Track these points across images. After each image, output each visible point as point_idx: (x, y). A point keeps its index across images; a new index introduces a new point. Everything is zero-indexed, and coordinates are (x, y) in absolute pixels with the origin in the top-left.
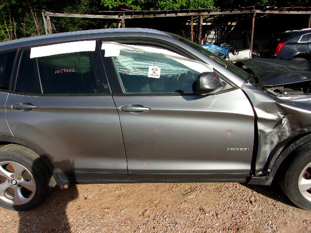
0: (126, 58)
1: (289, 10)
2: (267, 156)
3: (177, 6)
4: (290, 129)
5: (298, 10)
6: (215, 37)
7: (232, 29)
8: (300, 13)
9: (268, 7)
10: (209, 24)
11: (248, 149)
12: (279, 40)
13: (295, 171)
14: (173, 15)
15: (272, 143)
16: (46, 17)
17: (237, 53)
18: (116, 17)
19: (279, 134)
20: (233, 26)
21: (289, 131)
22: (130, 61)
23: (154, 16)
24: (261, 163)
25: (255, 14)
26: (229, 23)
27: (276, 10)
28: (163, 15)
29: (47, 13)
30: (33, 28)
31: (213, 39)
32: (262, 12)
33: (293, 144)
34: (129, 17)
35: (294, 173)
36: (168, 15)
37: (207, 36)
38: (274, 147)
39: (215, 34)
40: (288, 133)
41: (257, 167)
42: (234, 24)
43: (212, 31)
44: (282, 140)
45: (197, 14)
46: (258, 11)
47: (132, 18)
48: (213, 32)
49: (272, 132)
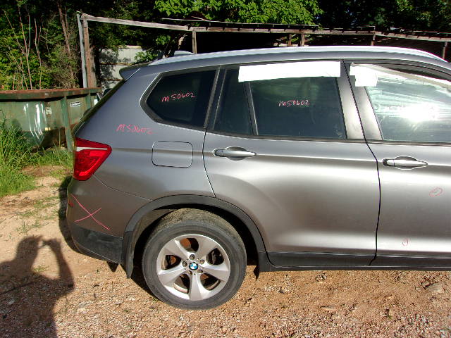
1: (418, 34)
3: (264, 18)
5: (430, 35)
8: (432, 39)
9: (392, 29)
14: (265, 31)
16: (82, 21)
18: (185, 28)
23: (239, 30)
25: (374, 36)
27: (402, 33)
28: (251, 31)
29: (84, 15)
30: (59, 36)
32: (383, 35)
34: (203, 30)
36: (257, 31)
45: (297, 31)
46: (379, 34)
47: (208, 31)
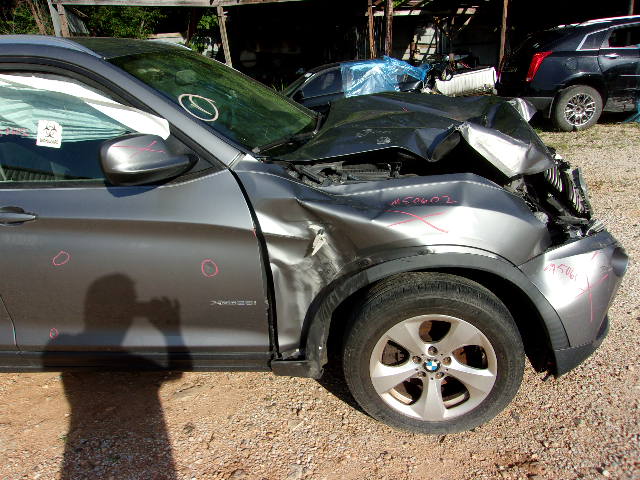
0: (11, 103)
2: (303, 317)
4: (340, 258)
6: (434, 42)
7: (467, 23)
10: (417, 13)
11: (255, 302)
12: (537, 45)
13: (358, 350)
15: (308, 288)
17: (449, 76)
18: (206, 3)
19: (320, 270)
20: (469, 15)
21: (340, 263)
22: (20, 109)
24: (289, 332)
26: (460, 11)
31: (430, 46)
33: (334, 293)
34: (232, 2)
35: (357, 354)
37: (419, 38)
38: (313, 297)
39: (435, 36)
40: (337, 267)
41: (283, 342)
42: (470, 11)
43: (427, 27)
44: (329, 282)
47: (240, 3)
48: (430, 31)
49: (303, 264)
